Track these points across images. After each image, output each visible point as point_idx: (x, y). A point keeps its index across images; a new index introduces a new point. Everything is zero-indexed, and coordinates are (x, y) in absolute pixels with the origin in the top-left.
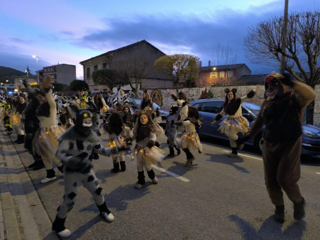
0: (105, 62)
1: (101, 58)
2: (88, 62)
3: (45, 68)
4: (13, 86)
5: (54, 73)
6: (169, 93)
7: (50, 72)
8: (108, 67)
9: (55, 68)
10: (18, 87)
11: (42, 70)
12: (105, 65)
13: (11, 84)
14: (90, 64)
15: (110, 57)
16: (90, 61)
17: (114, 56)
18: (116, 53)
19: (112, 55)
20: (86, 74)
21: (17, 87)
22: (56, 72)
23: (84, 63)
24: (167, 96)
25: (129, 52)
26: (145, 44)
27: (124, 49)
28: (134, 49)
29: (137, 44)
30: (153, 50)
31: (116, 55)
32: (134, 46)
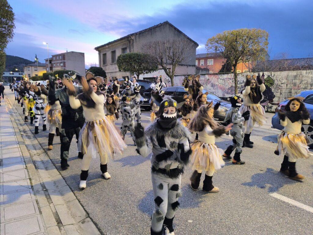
0: (124, 47)
1: (120, 42)
2: (105, 47)
3: (53, 56)
4: (22, 74)
5: (63, 61)
6: (208, 79)
7: (59, 60)
8: (128, 52)
9: (63, 56)
10: (28, 75)
11: (51, 58)
12: (124, 50)
13: (21, 73)
14: (107, 50)
15: (131, 41)
16: (107, 46)
17: (136, 39)
18: (137, 36)
19: (133, 38)
20: (102, 61)
21: (26, 76)
22: (65, 60)
23: (100, 49)
24: (206, 84)
25: (151, 34)
26: (168, 26)
27: (146, 31)
28: (156, 31)
29: (160, 26)
30: (176, 32)
31: (137, 38)
32: (156, 28)
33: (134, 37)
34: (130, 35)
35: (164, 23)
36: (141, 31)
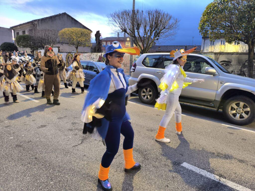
0: (31, 29)
12: (31, 31)
15: (35, 25)
16: (19, 27)
23: (14, 28)
25: (52, 21)
26: (66, 16)
27: (47, 19)
28: (56, 19)
29: (59, 16)
30: (73, 21)
31: (40, 23)
32: (56, 17)
33: (37, 22)
34: (33, 20)
35: (63, 13)
36: (43, 18)
